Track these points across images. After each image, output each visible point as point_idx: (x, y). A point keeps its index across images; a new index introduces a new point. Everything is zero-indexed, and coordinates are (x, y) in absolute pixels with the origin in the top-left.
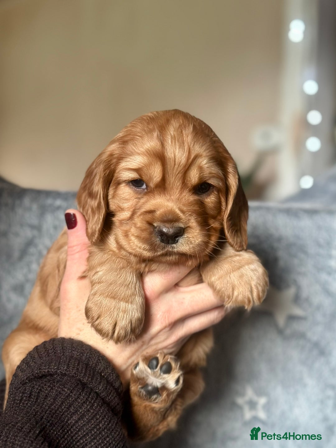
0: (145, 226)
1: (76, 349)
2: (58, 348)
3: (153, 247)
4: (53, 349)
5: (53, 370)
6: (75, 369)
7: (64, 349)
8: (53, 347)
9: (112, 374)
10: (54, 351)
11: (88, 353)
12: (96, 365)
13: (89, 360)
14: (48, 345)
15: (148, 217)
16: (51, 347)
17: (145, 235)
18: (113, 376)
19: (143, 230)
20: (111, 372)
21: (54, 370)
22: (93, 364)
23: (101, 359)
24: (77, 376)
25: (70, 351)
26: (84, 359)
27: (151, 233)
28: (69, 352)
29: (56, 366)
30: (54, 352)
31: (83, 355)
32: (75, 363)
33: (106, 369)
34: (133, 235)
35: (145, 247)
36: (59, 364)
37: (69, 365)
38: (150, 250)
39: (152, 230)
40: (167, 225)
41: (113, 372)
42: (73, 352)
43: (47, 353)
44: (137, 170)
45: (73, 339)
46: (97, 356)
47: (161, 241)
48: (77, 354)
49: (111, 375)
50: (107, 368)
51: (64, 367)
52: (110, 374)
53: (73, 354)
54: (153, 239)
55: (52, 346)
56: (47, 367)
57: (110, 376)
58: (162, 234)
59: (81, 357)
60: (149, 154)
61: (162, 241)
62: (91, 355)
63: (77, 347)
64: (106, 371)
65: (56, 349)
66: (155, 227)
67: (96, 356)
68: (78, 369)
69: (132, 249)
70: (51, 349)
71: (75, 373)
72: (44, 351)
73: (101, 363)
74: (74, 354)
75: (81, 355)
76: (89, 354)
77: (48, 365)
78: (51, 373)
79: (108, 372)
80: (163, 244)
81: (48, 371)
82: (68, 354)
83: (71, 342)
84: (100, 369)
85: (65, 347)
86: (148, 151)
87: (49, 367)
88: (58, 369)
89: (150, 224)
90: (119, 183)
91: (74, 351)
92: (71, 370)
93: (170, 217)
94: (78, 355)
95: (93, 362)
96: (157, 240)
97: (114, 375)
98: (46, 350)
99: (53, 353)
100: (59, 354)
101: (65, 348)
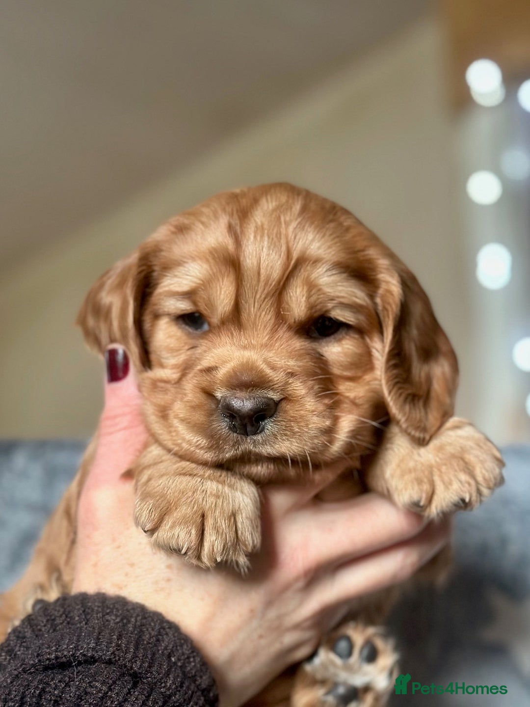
0: (201, 398)
1: (112, 612)
2: (76, 612)
3: (215, 442)
4: (64, 615)
5: (65, 653)
6: (114, 645)
7: (88, 614)
8: (64, 613)
9: (194, 657)
10: (65, 620)
11: (138, 615)
12: (158, 640)
13: (141, 631)
14: (53, 609)
15: (205, 380)
16: (59, 611)
17: (199, 417)
18: (194, 661)
19: (194, 408)
20: (190, 654)
21: (69, 652)
22: (151, 638)
23: (167, 627)
24: (119, 660)
25: (100, 615)
26: (131, 629)
27: (210, 414)
28: (97, 617)
29: (71, 644)
30: (66, 622)
31: (129, 622)
32: (113, 636)
33: (178, 648)
34: (176, 417)
35: (198, 441)
36: (78, 641)
37: (100, 639)
38: (210, 448)
39: (214, 406)
40: (239, 394)
41: (195, 654)
42: (108, 617)
43: (52, 625)
44: (190, 295)
45: (104, 594)
46: (159, 621)
47: (230, 428)
48: (116, 619)
49: (192, 660)
50: (181, 646)
51: (88, 644)
52: (188, 658)
53: (107, 621)
54: (215, 425)
55: (62, 610)
56: (54, 648)
57: (189, 663)
58: (231, 413)
59: (124, 625)
60: (214, 258)
61: (233, 428)
62: (144, 621)
63: (114, 606)
64: (180, 651)
65: (69, 616)
66: (218, 401)
67: (157, 621)
68: (118, 645)
69: (174, 444)
70: (61, 616)
71: (113, 653)
72: (45, 621)
73: (167, 634)
74: (110, 621)
75: (125, 621)
76: (140, 618)
77: (56, 645)
78: (64, 660)
79: (183, 654)
80: (235, 434)
81: (57, 658)
82: (96, 621)
83: (102, 598)
84: (166, 648)
85: (89, 608)
86: (214, 253)
87: (57, 649)
88: (76, 648)
89: (208, 393)
90: (157, 316)
91: (108, 614)
92: (105, 648)
93: (245, 378)
94: (118, 623)
95: (150, 634)
96: (222, 425)
97: (198, 659)
98: (48, 621)
99: (64, 624)
100: (76, 624)
101: (90, 611)
